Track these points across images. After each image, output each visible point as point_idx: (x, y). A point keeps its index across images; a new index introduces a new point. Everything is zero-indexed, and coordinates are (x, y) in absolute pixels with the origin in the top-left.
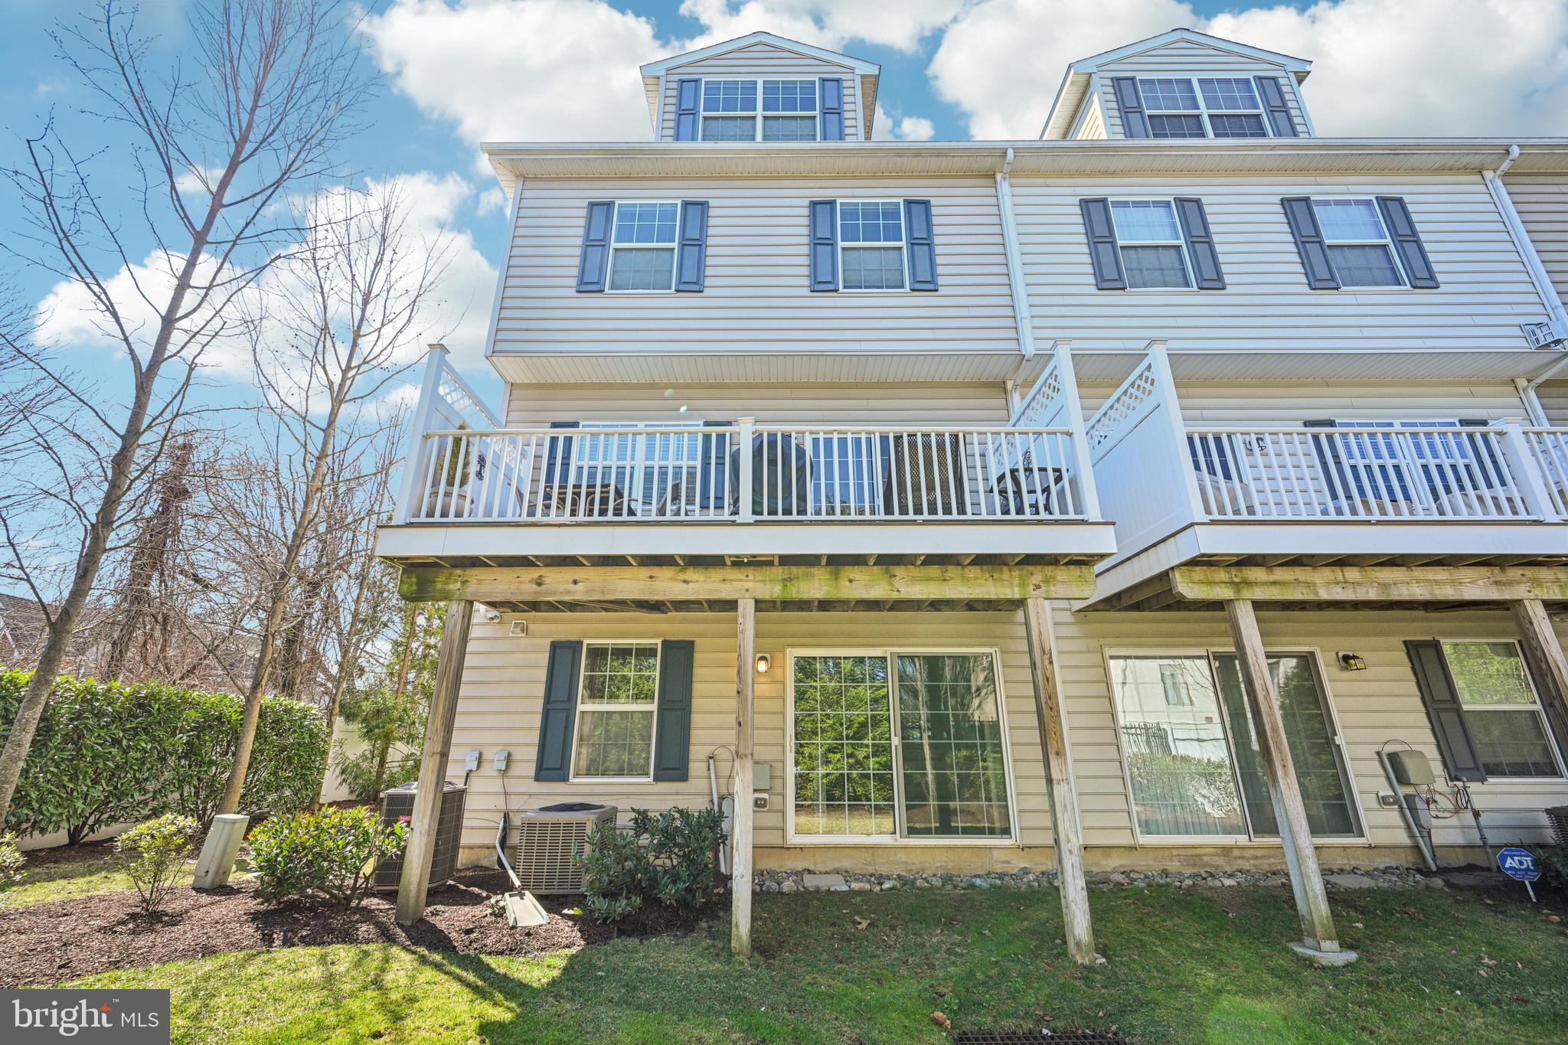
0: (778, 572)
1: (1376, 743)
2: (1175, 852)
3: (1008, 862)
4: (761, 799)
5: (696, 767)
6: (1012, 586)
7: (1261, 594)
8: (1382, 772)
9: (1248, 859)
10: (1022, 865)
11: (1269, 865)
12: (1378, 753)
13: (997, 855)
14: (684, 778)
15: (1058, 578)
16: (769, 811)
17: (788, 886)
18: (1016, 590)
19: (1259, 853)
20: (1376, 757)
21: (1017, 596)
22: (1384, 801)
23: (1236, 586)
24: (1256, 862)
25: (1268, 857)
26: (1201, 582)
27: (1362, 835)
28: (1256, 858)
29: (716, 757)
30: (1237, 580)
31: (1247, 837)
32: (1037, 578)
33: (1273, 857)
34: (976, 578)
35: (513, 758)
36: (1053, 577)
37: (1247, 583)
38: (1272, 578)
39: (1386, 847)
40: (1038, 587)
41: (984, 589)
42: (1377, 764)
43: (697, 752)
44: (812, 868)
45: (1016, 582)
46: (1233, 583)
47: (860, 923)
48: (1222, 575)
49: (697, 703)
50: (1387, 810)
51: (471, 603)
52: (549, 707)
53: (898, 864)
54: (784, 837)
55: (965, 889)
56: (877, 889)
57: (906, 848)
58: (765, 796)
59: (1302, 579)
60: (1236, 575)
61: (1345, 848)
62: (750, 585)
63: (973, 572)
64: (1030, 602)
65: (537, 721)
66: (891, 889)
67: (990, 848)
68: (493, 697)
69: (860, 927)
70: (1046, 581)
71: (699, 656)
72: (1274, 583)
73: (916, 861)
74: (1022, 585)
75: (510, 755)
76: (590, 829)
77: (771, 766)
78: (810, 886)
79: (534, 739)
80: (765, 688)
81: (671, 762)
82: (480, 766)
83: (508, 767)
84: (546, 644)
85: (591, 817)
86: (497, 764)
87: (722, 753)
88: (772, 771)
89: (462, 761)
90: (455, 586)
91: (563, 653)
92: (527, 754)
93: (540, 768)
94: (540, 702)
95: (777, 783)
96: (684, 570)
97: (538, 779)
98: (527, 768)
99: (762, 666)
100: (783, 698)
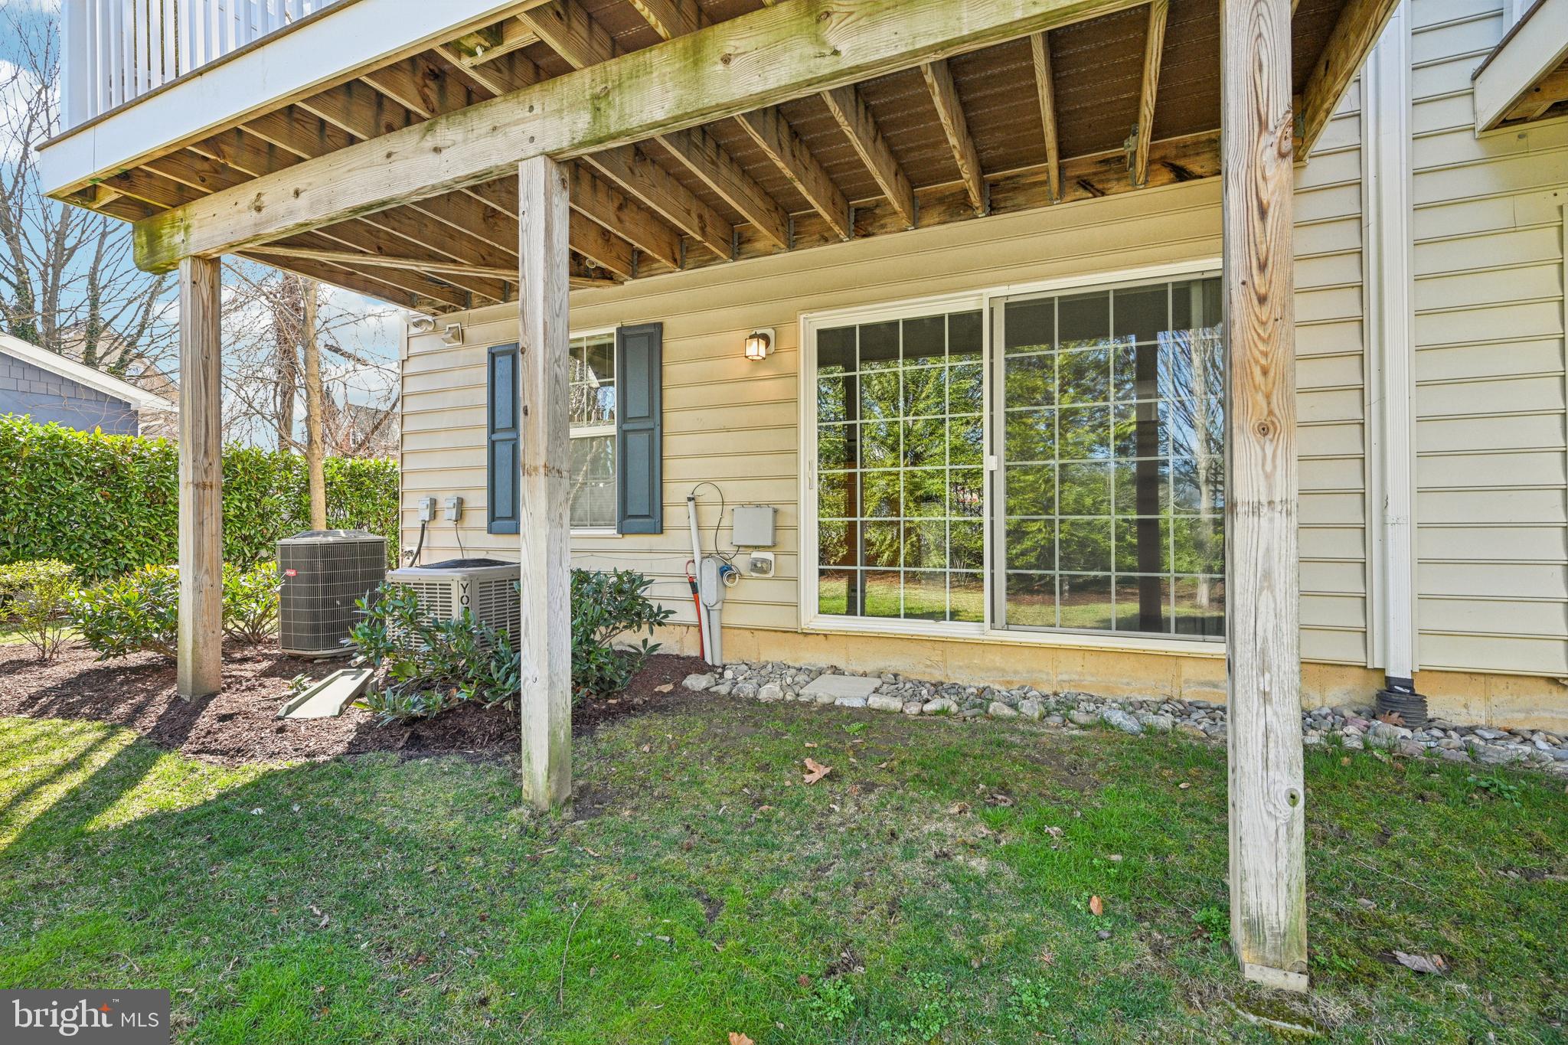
3: (1213, 684)
4: (764, 561)
5: (675, 514)
13: (1190, 672)
14: (661, 531)
16: (775, 578)
17: (770, 692)
29: (699, 500)
35: (466, 505)
43: (675, 492)
44: (841, 665)
47: (811, 772)
49: (674, 420)
52: (495, 437)
53: (988, 670)
54: (798, 618)
55: (1083, 727)
56: (913, 709)
57: (1003, 645)
58: (769, 556)
62: (533, 128)
66: (937, 713)
68: (436, 430)
69: (808, 778)
71: (671, 346)
73: (1020, 667)
75: (461, 502)
76: (456, 593)
77: (776, 511)
78: (806, 693)
79: (482, 478)
80: (771, 389)
81: (638, 506)
82: (434, 515)
83: (460, 516)
84: (483, 353)
85: (455, 576)
86: (448, 513)
87: (707, 493)
88: (779, 519)
89: (416, 510)
90: (178, 238)
91: (504, 364)
92: (478, 500)
93: (492, 517)
94: (484, 433)
95: (785, 537)
96: (430, 129)
97: (490, 531)
98: (478, 517)
99: (757, 349)
100: (796, 401)
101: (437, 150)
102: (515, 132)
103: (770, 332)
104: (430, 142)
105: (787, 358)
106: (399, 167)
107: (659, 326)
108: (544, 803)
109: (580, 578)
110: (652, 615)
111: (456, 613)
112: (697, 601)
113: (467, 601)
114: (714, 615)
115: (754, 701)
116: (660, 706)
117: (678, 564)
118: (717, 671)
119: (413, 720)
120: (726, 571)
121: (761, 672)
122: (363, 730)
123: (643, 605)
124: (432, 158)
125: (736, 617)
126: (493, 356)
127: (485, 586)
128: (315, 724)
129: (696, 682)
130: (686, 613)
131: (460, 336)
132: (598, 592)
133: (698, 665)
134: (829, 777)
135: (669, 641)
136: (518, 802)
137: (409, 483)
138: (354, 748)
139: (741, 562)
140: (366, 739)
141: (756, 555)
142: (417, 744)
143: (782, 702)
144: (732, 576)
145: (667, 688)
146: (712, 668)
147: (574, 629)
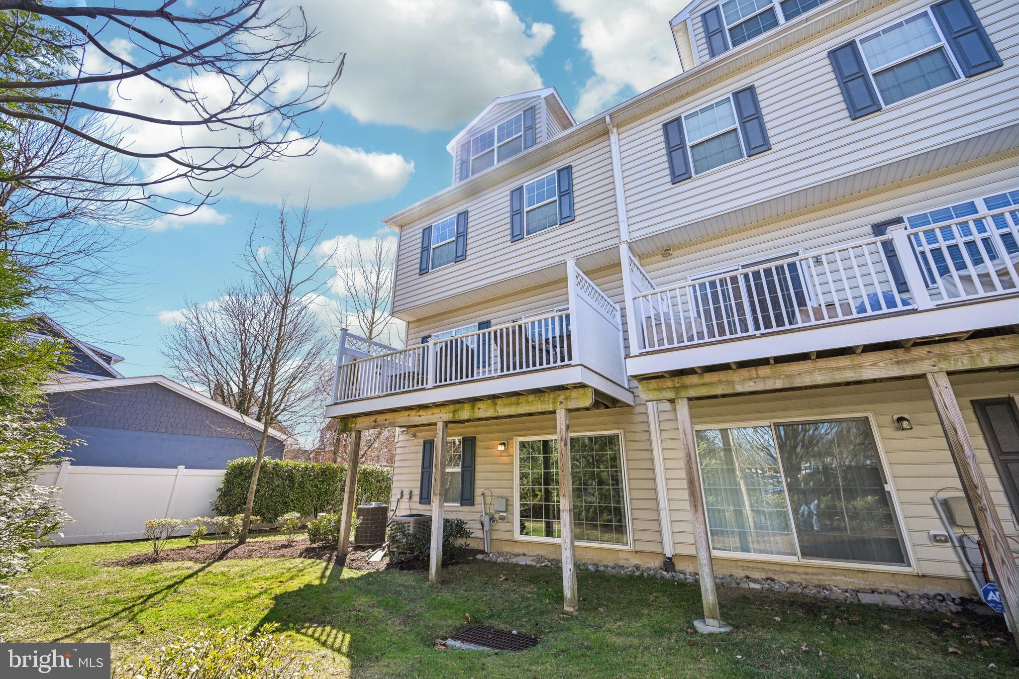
0: (451, 407)
1: (931, 490)
2: (740, 564)
3: (627, 560)
4: (503, 516)
5: (478, 499)
6: (549, 404)
7: (692, 393)
8: (936, 515)
9: (800, 574)
10: (636, 562)
11: (819, 580)
12: (932, 499)
13: (621, 555)
14: (473, 505)
15: (573, 396)
16: (506, 522)
17: (501, 560)
18: (551, 405)
19: (810, 570)
20: (930, 501)
21: (551, 409)
22: (936, 539)
23: (676, 389)
24: (807, 577)
25: (818, 574)
26: (655, 389)
27: (910, 566)
28: (807, 574)
29: (485, 494)
30: (677, 385)
31: (796, 557)
32: (561, 398)
33: (822, 574)
34: (533, 401)
35: (413, 493)
36: (570, 396)
37: (684, 387)
38: (702, 381)
39: (939, 578)
40: (562, 403)
41: (536, 407)
42: (932, 507)
43: (478, 491)
44: (526, 552)
45: (551, 401)
46: (675, 387)
47: (501, 578)
48: (669, 383)
49: (478, 467)
50: (938, 546)
51: (360, 432)
52: (424, 470)
54: (513, 536)
56: (539, 565)
58: (505, 514)
59: (724, 379)
60: (677, 382)
61: (893, 574)
62: (441, 415)
63: (531, 398)
64: (557, 411)
65: (419, 477)
67: (618, 551)
68: (405, 467)
70: (566, 399)
71: (479, 444)
72: (704, 384)
74: (554, 403)
75: (411, 492)
76: (412, 525)
77: (507, 500)
78: (511, 561)
79: (419, 485)
80: (505, 459)
81: (467, 496)
82: (402, 496)
83: (410, 497)
84: (422, 441)
85: (411, 519)
86: (406, 496)
87: (487, 492)
88: (508, 502)
89: (396, 495)
90: (353, 426)
91: (428, 446)
92: (417, 492)
93: (421, 498)
94: (420, 468)
95: (510, 508)
96: (419, 411)
97: (420, 503)
98: (416, 498)
99: (501, 448)
100: (513, 464)
101: (420, 416)
102: (437, 415)
103: (506, 442)
104: (418, 414)
105: (510, 450)
106: (411, 418)
107: (475, 438)
108: (434, 581)
109: (447, 521)
110: (467, 533)
111: (411, 532)
112: (483, 529)
113: (415, 527)
114: (488, 534)
115: (495, 563)
116: (468, 562)
117: (477, 517)
118: (487, 554)
119: (402, 562)
120: (492, 519)
121: (500, 554)
122: (388, 564)
123: (465, 530)
124: (418, 418)
125: (496, 536)
126: (425, 443)
127: (419, 523)
128: (376, 562)
129: (480, 557)
130: (479, 534)
131: (415, 435)
132: (451, 525)
133: (482, 552)
134: (506, 579)
135: (473, 544)
136: (428, 580)
137: (394, 485)
138: (387, 569)
139: (497, 516)
140: (389, 566)
141: (501, 514)
142: (402, 569)
143: (503, 563)
144: (493, 522)
145: (471, 558)
146: (487, 553)
147: (444, 537)
